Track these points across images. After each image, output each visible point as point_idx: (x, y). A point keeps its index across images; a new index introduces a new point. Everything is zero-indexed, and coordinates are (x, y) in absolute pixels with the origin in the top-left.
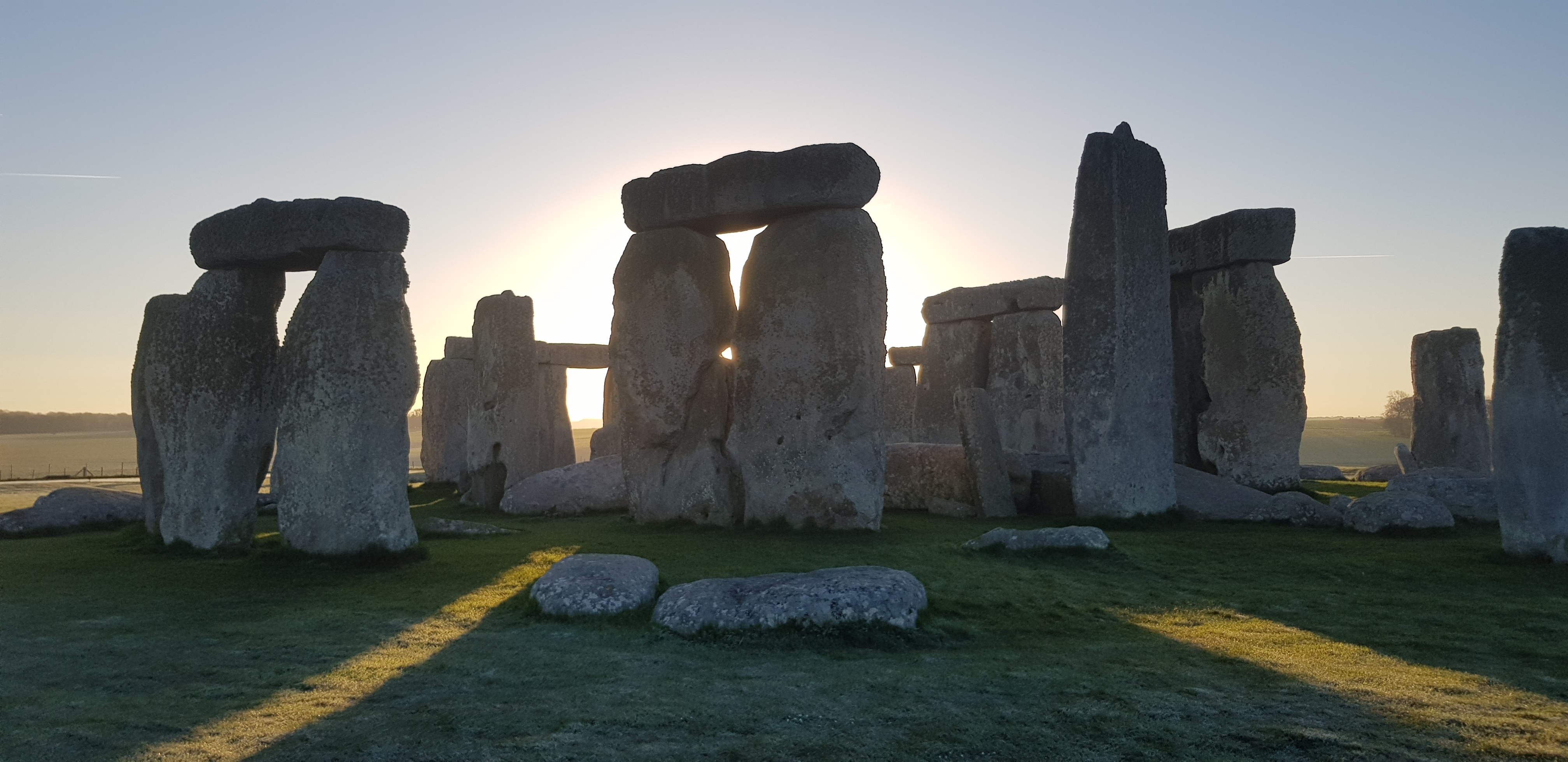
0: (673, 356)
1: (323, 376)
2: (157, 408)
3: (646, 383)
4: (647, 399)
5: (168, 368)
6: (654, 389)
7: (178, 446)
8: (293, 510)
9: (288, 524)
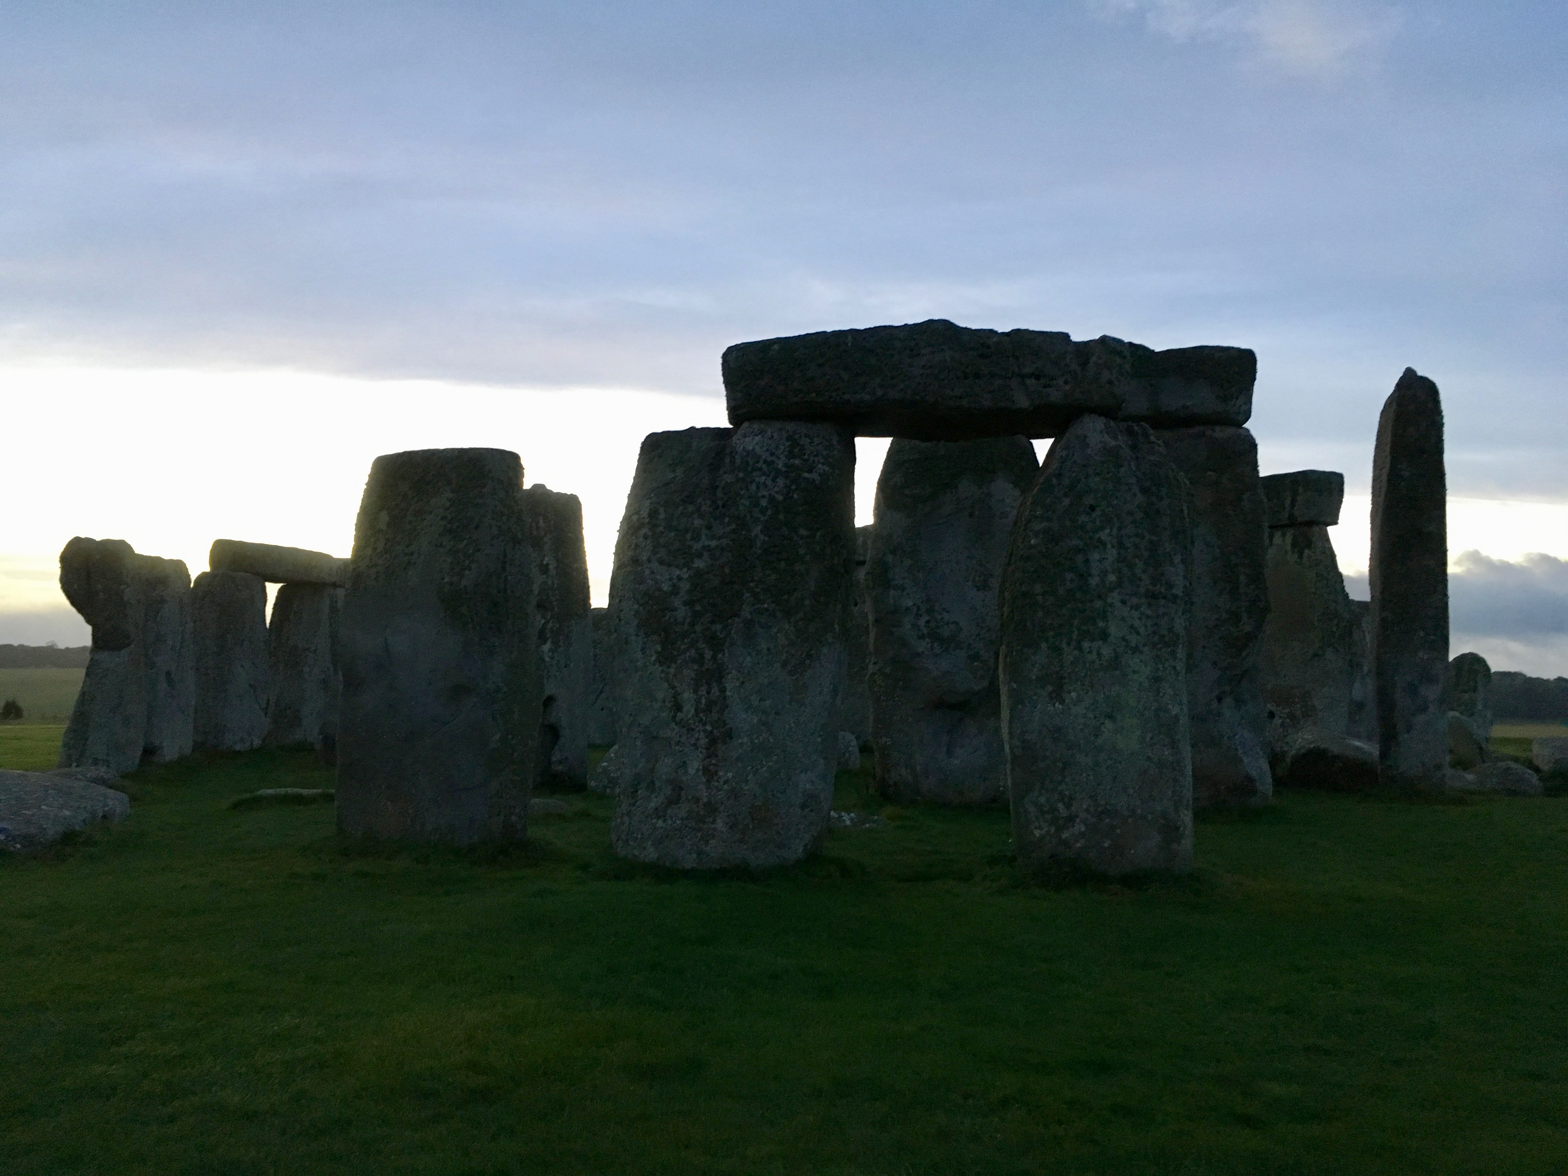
0: (978, 590)
1: (1124, 602)
2: (655, 637)
3: (932, 624)
4: (935, 645)
5: (685, 574)
6: (946, 632)
7: (703, 701)
8: (1060, 806)
9: (1053, 830)
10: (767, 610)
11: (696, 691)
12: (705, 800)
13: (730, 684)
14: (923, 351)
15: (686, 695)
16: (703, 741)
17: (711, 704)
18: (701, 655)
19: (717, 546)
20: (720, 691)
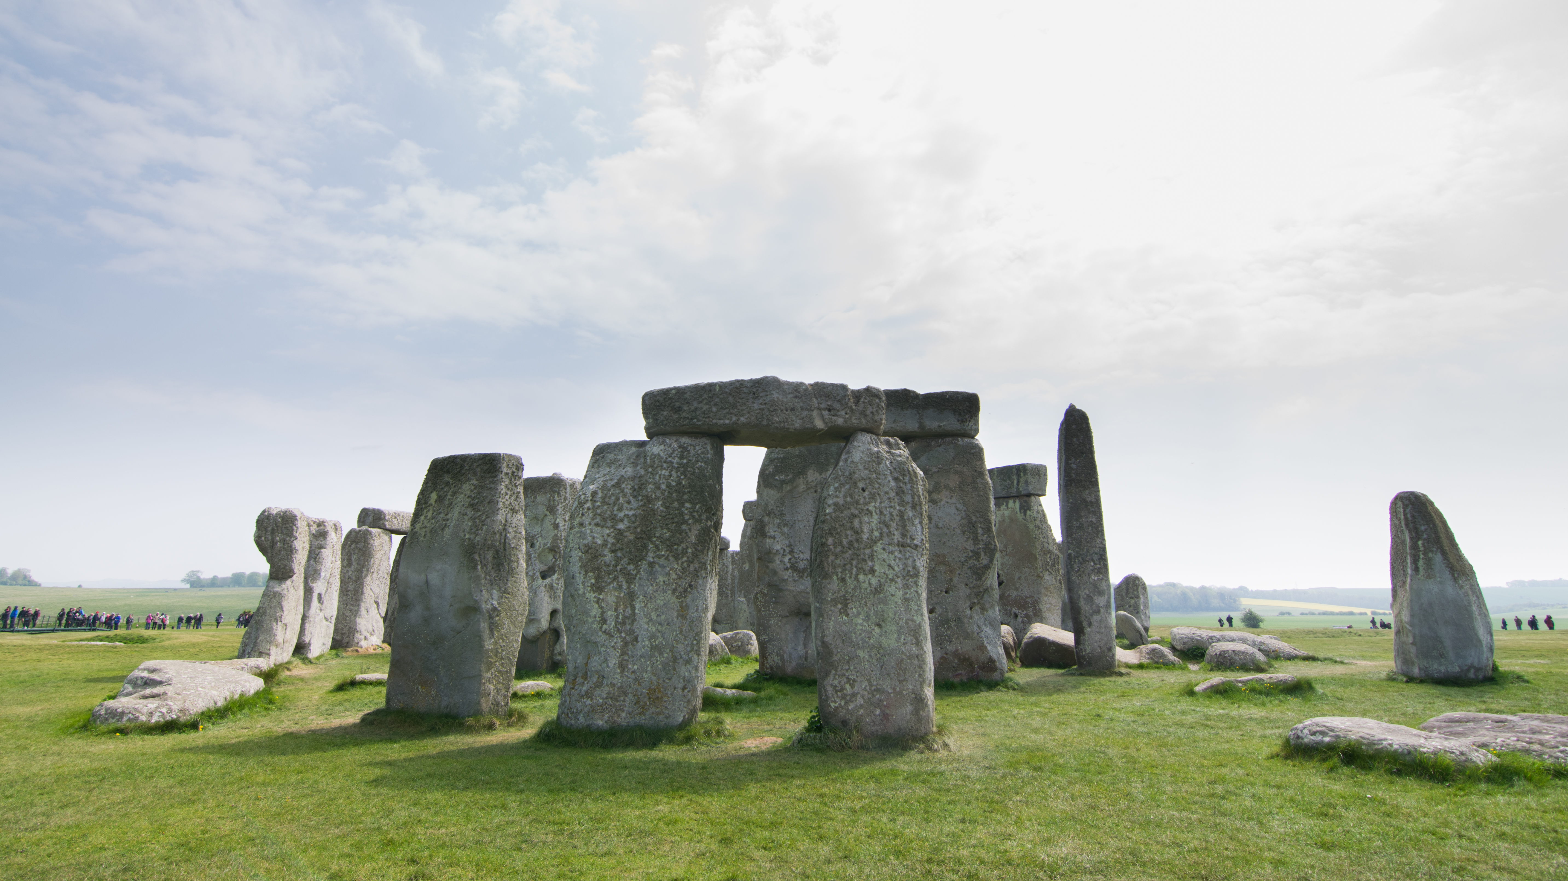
10: (663, 555)
11: (616, 610)
12: (619, 685)
13: (637, 606)
14: (761, 395)
15: (609, 613)
16: (620, 644)
17: (625, 618)
18: (620, 587)
19: (633, 515)
20: (632, 610)
